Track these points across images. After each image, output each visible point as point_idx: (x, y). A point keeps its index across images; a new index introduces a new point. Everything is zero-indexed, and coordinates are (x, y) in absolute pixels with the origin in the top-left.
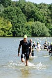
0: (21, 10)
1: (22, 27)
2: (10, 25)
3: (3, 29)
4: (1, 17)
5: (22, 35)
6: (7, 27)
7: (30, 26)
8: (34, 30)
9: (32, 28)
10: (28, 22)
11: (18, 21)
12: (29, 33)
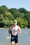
3: (23, 24)
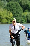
0: (19, 4)
1: (20, 16)
2: (11, 15)
4: (5, 9)
5: (20, 22)
6: (9, 17)
7: (26, 15)
8: (28, 18)
9: (27, 17)
10: (24, 12)
11: (17, 12)
12: (25, 20)
